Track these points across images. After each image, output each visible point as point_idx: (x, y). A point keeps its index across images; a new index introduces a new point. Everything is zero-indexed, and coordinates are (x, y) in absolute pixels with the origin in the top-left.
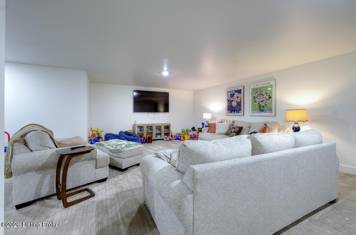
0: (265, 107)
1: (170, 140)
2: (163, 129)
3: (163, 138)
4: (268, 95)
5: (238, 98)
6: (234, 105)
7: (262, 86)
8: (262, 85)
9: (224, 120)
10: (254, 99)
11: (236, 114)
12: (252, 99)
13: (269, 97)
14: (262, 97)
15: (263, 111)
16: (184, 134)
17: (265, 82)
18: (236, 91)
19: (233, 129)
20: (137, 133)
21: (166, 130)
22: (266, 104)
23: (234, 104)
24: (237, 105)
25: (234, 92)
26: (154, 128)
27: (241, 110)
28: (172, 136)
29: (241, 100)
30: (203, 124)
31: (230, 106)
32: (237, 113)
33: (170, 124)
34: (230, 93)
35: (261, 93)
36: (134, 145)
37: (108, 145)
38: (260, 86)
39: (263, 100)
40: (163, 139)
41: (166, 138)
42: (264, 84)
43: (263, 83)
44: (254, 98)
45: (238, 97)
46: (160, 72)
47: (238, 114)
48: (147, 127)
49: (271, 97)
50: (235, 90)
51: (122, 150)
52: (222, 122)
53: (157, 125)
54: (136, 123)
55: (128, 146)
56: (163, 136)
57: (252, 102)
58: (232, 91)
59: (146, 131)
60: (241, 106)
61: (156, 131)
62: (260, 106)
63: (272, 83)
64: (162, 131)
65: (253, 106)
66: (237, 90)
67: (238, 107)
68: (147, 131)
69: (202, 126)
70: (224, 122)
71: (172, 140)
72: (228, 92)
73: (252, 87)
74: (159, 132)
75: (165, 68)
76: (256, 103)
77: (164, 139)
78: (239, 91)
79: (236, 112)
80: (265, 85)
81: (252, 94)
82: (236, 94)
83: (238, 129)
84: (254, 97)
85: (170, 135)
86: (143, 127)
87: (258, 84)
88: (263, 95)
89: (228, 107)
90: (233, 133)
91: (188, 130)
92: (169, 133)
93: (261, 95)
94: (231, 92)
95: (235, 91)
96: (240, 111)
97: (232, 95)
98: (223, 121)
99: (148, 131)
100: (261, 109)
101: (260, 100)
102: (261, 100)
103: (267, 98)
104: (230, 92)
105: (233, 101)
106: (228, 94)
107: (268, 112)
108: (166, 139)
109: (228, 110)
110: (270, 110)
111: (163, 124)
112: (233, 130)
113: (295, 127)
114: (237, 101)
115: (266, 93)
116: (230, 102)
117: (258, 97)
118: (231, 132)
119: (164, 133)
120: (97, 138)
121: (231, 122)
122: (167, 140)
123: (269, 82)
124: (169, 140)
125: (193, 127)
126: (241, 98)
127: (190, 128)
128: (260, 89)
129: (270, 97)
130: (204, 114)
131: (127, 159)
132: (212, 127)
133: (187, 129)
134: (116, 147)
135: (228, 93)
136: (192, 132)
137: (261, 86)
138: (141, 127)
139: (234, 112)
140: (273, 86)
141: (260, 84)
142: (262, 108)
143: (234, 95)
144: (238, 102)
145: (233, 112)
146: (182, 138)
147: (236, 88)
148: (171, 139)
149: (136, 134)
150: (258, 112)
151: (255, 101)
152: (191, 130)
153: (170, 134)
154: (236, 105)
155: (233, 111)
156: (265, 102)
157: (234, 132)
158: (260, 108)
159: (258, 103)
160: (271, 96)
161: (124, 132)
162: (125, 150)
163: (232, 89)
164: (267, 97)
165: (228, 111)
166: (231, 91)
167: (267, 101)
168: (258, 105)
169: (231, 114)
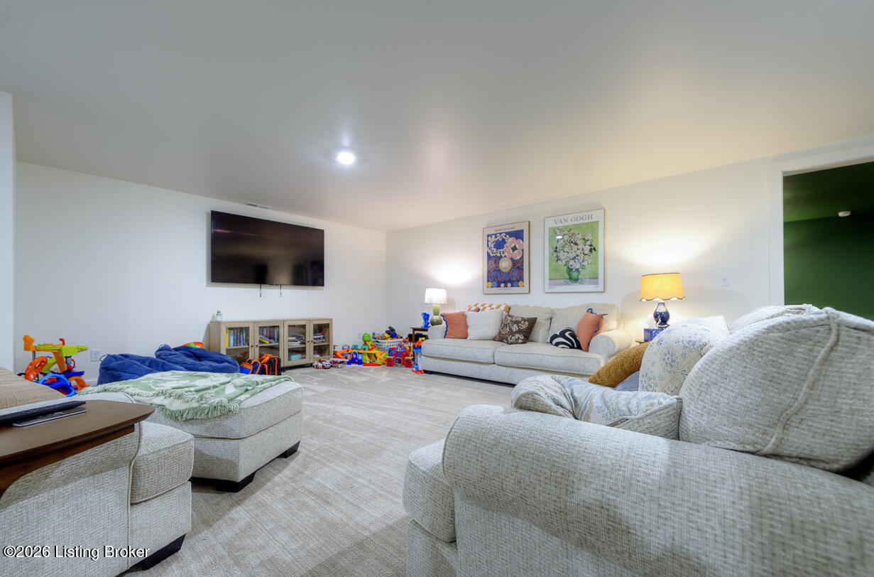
0: (583, 272)
1: (334, 364)
2: (310, 335)
3: (311, 362)
4: (589, 243)
5: (516, 252)
6: (505, 268)
7: (575, 223)
8: (573, 220)
9: (483, 305)
10: (555, 254)
11: (510, 289)
12: (550, 254)
13: (589, 248)
14: (575, 247)
15: (576, 280)
16: (371, 347)
17: (581, 215)
18: (511, 234)
19: (515, 326)
20: (227, 350)
21: (319, 338)
22: (584, 263)
23: (505, 265)
24: (512, 268)
25: (505, 236)
26: (284, 333)
27: (523, 281)
28: (335, 353)
29: (523, 256)
30: (426, 317)
31: (495, 270)
32: (512, 286)
33: (331, 320)
34: (493, 239)
35: (572, 240)
36: (271, 386)
37: (157, 395)
38: (570, 223)
39: (577, 256)
40: (311, 365)
41: (320, 361)
42: (579, 219)
43: (576, 215)
44: (556, 251)
45: (514, 249)
46: (329, 153)
47: (515, 289)
48: (261, 328)
49: (595, 250)
50: (507, 231)
51: (233, 406)
52: (478, 310)
53: (292, 323)
54: (219, 319)
55: (249, 388)
56: (311, 356)
57: (550, 260)
58: (500, 234)
59: (257, 343)
60: (522, 269)
61: (289, 341)
62: (570, 270)
63: (597, 216)
64: (307, 339)
65: (553, 270)
66: (513, 230)
67: (516, 273)
68: (261, 342)
69: (423, 321)
70: (483, 309)
71: (340, 366)
72: (488, 236)
73: (551, 223)
74: (297, 345)
75: (346, 141)
76: (560, 263)
77: (315, 364)
78: (518, 235)
79: (509, 285)
80: (582, 221)
81: (550, 241)
82: (511, 242)
83: (527, 323)
84: (556, 248)
85: (332, 353)
86: (247, 329)
87: (565, 217)
88: (576, 244)
89: (489, 272)
90: (517, 336)
91: (376, 336)
92: (329, 345)
93: (572, 244)
94: (496, 237)
95: (507, 233)
96: (520, 282)
97: (500, 245)
98: (481, 308)
99: (263, 343)
100: (572, 276)
101: (570, 255)
102: (572, 255)
103: (587, 251)
104: (494, 236)
105: (501, 257)
106: (488, 241)
107: (589, 284)
108: (320, 365)
109: (488, 281)
110: (594, 278)
111: (309, 320)
112: (515, 328)
113: (661, 313)
114: (512, 259)
115: (584, 239)
116: (493, 260)
117: (566, 249)
118: (512, 333)
119: (315, 347)
120: (62, 376)
121: (503, 307)
122: (324, 367)
123: (590, 213)
124: (332, 366)
125: (390, 328)
126: (523, 250)
127: (382, 331)
128: (571, 230)
129: (593, 249)
130: (427, 290)
131: (252, 439)
132: (456, 324)
133: (374, 334)
134: (201, 398)
135: (490, 238)
136: (389, 340)
137: (572, 223)
138: (240, 332)
139: (506, 286)
140: (600, 223)
141: (569, 217)
142: (575, 275)
143: (506, 242)
144: (515, 261)
145: (502, 285)
146: (367, 357)
147: (510, 226)
148: (335, 362)
149: (223, 352)
150: (565, 284)
151: (557, 257)
152: (387, 335)
153: (332, 350)
154: (510, 267)
155: (502, 282)
156: (581, 261)
157: (519, 332)
158: (569, 275)
159: (564, 262)
160: (594, 246)
161: (176, 349)
162: (246, 405)
163: (498, 228)
164: (587, 249)
165: (490, 283)
166: (496, 235)
167: (586, 257)
168: (565, 268)
169: (496, 290)
